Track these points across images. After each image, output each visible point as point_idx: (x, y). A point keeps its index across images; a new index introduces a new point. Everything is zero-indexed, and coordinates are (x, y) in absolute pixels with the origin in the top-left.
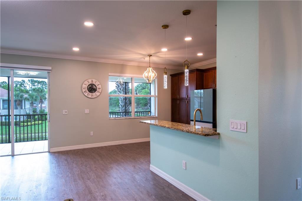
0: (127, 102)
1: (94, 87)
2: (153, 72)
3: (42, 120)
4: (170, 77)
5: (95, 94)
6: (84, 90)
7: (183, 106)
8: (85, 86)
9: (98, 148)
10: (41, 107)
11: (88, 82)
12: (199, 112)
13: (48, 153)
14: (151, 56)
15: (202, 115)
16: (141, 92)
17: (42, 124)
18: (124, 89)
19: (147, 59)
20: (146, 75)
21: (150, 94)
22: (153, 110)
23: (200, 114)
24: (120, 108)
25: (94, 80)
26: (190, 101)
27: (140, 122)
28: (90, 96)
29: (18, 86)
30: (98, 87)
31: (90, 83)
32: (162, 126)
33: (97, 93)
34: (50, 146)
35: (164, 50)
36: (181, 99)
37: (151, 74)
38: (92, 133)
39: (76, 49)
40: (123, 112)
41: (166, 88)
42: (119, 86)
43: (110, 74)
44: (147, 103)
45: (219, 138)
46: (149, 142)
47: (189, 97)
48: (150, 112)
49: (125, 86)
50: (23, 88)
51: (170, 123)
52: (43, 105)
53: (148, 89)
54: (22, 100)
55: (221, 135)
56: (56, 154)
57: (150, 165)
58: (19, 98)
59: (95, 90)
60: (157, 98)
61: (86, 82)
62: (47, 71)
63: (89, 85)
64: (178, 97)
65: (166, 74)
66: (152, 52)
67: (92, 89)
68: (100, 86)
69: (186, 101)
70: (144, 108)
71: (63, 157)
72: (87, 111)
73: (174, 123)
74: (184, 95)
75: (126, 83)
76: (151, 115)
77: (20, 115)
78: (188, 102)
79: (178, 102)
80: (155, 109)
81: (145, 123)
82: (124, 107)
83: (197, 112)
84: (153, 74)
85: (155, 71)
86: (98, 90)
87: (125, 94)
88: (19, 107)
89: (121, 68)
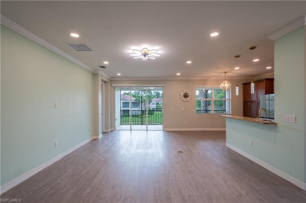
0: (207, 103)
1: (187, 95)
2: (227, 83)
3: (150, 115)
4: (242, 85)
5: (188, 99)
6: (181, 97)
7: (254, 107)
8: (182, 94)
9: (190, 131)
10: (149, 107)
11: (184, 92)
12: (264, 111)
13: (162, 131)
14: (226, 72)
15: (266, 113)
16: (216, 96)
17: (150, 117)
18: (205, 95)
19: (224, 75)
20: (223, 85)
21: (225, 98)
22: (228, 109)
23: (265, 112)
24: (201, 107)
25: (187, 91)
26: (259, 103)
27: (219, 116)
28: (185, 100)
29: (137, 94)
30: (189, 94)
31: (185, 92)
32: (234, 118)
33: (189, 98)
34: (164, 128)
35: (237, 68)
36: (252, 102)
37: (226, 85)
38: (186, 122)
39: (178, 74)
40: (204, 111)
41: (238, 95)
42: (201, 93)
43: (197, 86)
44: (221, 104)
45: (276, 126)
46: (225, 131)
47: (259, 99)
48: (225, 110)
49: (206, 92)
50: (139, 95)
51: (243, 117)
52: (150, 106)
53: (223, 93)
54: (140, 103)
55: (278, 124)
56: (167, 132)
57: (226, 143)
58: (138, 101)
59: (188, 96)
60: (231, 101)
61: (183, 92)
62: (162, 87)
63: (184, 94)
64: (249, 100)
65: (238, 86)
66: (227, 70)
67: (186, 96)
68: (191, 94)
69: (256, 103)
70: (219, 108)
71: (171, 134)
72: (183, 109)
73: (245, 117)
74: (254, 98)
75: (207, 91)
76: (226, 113)
77: (139, 111)
78: (258, 103)
79: (249, 103)
80: (229, 108)
81: (223, 116)
82: (205, 107)
83: (261, 111)
84: (228, 85)
85: (229, 83)
86: (189, 96)
87: (206, 98)
88: (138, 106)
89: (204, 81)
